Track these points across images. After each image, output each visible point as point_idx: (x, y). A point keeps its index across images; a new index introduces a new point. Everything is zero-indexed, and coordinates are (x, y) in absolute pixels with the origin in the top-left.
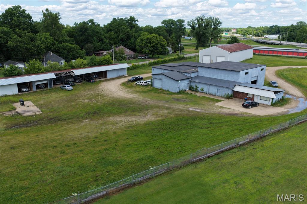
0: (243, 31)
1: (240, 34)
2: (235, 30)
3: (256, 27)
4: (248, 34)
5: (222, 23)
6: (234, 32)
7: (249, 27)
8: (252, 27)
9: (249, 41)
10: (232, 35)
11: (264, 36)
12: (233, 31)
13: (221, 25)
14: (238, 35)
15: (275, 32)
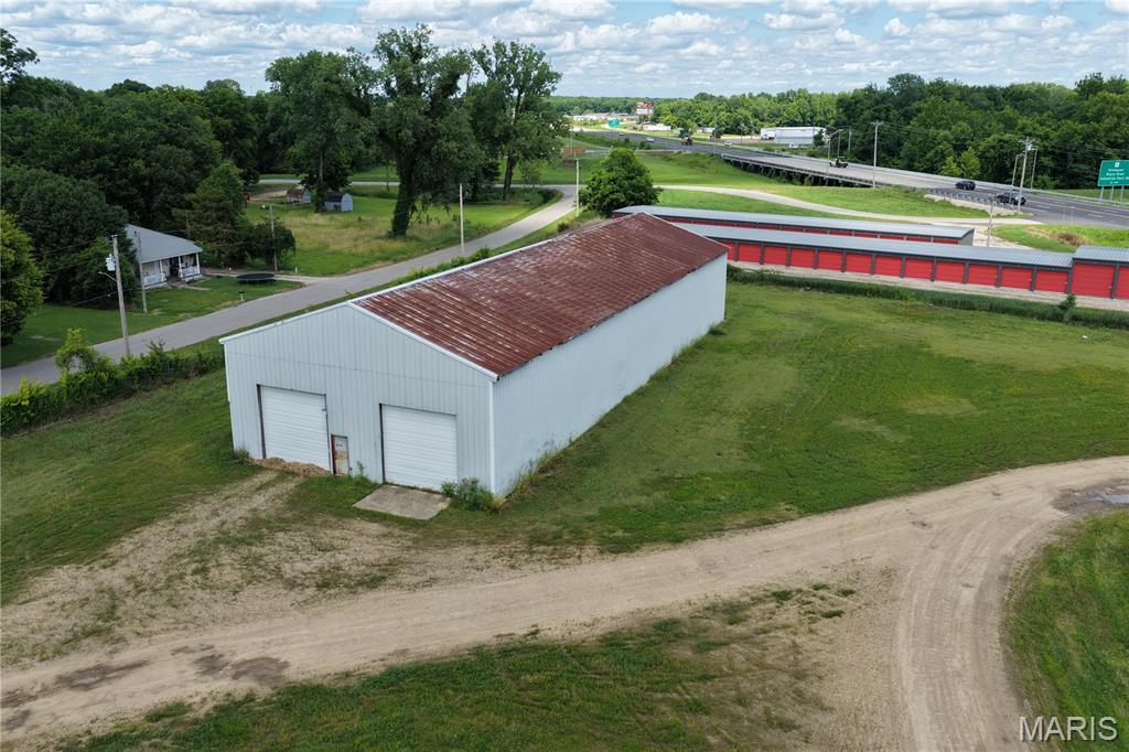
0: (679, 113)
1: (666, 124)
2: (648, 107)
3: (728, 96)
4: (699, 125)
5: (558, 76)
6: (645, 116)
7: (702, 94)
8: (712, 97)
9: (702, 161)
10: (639, 126)
11: (758, 133)
12: (639, 111)
13: (554, 89)
14: (661, 127)
15: (800, 117)
